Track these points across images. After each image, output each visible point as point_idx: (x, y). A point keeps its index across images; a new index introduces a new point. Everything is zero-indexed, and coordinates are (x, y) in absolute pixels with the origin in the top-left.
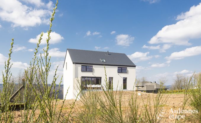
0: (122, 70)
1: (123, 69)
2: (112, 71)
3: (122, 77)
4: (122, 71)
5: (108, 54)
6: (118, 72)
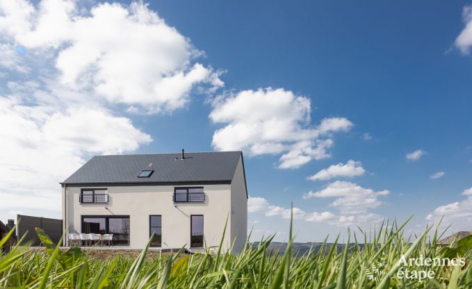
1: (190, 191)
2: (160, 200)
3: (186, 215)
4: (188, 198)
5: (183, 158)
6: (175, 201)
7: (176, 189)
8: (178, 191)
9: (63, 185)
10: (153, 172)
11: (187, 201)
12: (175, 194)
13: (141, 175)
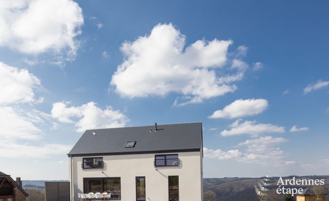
0: (165, 160)
1: (167, 157)
2: (144, 165)
3: (164, 176)
4: (165, 163)
5: (156, 130)
6: (156, 166)
7: (156, 156)
8: (157, 158)
9: (69, 155)
10: (135, 143)
11: (166, 165)
12: (155, 160)
13: (127, 146)
